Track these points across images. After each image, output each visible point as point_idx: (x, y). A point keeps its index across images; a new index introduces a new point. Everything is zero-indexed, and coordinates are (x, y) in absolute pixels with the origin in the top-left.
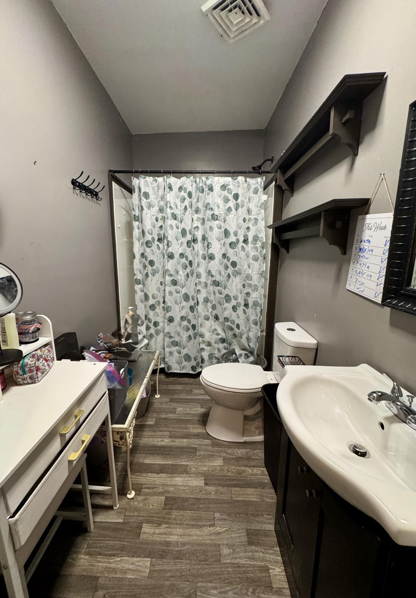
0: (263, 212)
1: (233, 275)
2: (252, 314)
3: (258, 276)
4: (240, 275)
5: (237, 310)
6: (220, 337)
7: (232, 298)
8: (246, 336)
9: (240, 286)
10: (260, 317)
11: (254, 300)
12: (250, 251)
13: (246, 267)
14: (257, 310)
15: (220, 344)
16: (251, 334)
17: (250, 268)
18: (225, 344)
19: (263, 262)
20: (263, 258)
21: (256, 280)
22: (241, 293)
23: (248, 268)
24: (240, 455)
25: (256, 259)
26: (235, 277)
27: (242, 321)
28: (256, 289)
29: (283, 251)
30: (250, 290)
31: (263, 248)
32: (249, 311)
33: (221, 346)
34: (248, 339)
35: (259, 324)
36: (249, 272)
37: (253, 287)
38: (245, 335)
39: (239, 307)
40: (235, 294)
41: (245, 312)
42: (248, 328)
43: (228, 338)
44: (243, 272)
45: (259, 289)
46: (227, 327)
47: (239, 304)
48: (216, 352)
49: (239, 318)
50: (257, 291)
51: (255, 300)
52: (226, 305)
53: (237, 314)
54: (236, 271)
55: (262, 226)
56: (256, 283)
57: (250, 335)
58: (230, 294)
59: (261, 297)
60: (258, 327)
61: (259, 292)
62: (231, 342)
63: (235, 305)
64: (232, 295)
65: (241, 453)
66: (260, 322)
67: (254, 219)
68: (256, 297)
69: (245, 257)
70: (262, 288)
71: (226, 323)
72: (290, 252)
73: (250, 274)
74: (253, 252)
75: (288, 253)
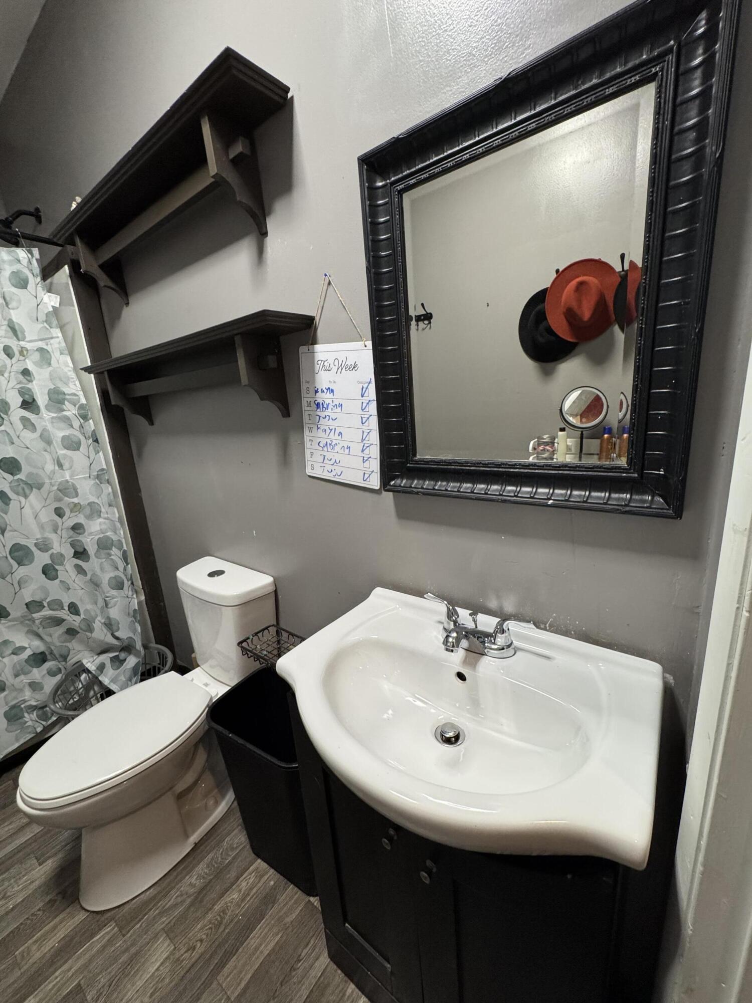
0: (60, 335)
1: (18, 494)
2: (102, 569)
3: (92, 482)
4: (39, 489)
5: (59, 573)
6: (28, 652)
7: (34, 549)
8: (103, 621)
9: (47, 515)
10: (125, 569)
11: (97, 537)
12: (49, 427)
13: (50, 467)
14: (112, 557)
15: (35, 670)
16: (114, 613)
17: (64, 468)
18: (48, 665)
19: (94, 449)
20: (91, 440)
21: (87, 491)
22: (55, 531)
23: (57, 468)
24: (199, 883)
25: (72, 445)
26: (26, 497)
27: (81, 592)
28: (94, 511)
29: (136, 421)
30: (81, 519)
31: (85, 418)
32: (93, 565)
33: (37, 674)
34: (109, 625)
35: (127, 584)
36: (63, 477)
37: (87, 511)
38: (99, 618)
39: (62, 564)
40: (39, 536)
41: (80, 570)
42: (101, 603)
43: (53, 648)
44: (47, 481)
45: (103, 510)
46: (41, 623)
47: (58, 559)
48: (28, 694)
49: (69, 589)
50: (100, 516)
51: (102, 535)
52: (21, 572)
53: (61, 581)
54: (21, 480)
55: (66, 370)
56: (93, 499)
57: (112, 616)
58: (23, 542)
59: (115, 525)
60: (127, 590)
61: (106, 516)
62: (64, 652)
63: (50, 562)
64: (30, 543)
65: (200, 877)
66: (128, 580)
67: (37, 350)
68: (101, 530)
69: (42, 445)
70: (110, 505)
71: (34, 615)
72: (157, 422)
73: (67, 481)
74: (59, 429)
75: (151, 423)
